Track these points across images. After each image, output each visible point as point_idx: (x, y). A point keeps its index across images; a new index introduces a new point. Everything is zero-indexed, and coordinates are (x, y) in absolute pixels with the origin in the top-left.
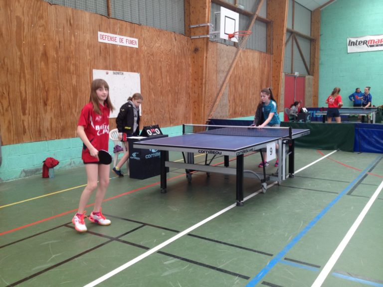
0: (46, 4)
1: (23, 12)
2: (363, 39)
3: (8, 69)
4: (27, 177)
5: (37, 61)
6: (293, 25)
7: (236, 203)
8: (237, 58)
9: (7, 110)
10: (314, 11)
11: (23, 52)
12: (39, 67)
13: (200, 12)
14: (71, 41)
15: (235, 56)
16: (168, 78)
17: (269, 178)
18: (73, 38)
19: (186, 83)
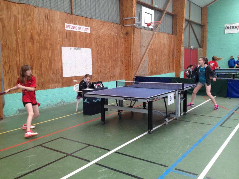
0: (32, 7)
1: (18, 12)
2: (234, 25)
3: (9, 47)
4: (21, 114)
5: (26, 42)
6: (190, 17)
7: (148, 132)
8: (153, 38)
9: (8, 73)
10: (203, 8)
11: (18, 36)
12: (28, 46)
13: (129, 10)
14: (48, 30)
15: (152, 37)
16: (109, 51)
17: (169, 116)
18: (49, 28)
19: (121, 54)
